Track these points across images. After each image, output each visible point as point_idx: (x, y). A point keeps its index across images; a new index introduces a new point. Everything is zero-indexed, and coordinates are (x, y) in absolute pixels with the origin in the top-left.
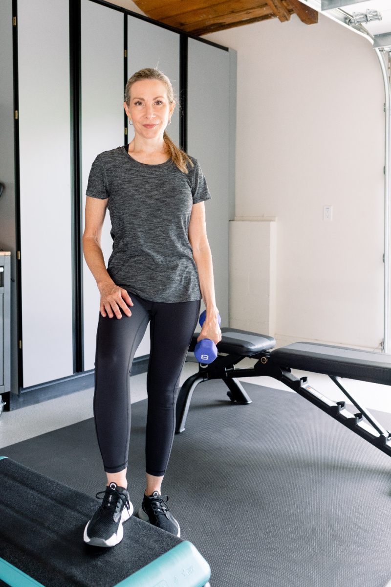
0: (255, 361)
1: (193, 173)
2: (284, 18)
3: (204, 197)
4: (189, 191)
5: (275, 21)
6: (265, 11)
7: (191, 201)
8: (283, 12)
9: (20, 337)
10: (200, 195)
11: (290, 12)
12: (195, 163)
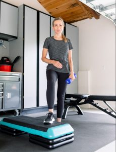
0: (84, 100)
1: (69, 43)
2: (91, 18)
3: (72, 48)
4: (68, 46)
5: (88, 19)
6: (86, 17)
7: (68, 49)
8: (90, 17)
9: (23, 95)
10: (71, 48)
11: (92, 16)
12: (69, 40)
